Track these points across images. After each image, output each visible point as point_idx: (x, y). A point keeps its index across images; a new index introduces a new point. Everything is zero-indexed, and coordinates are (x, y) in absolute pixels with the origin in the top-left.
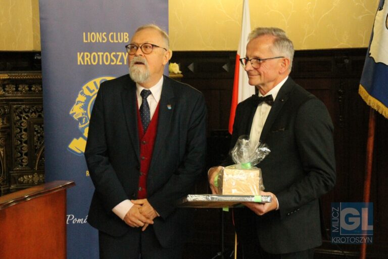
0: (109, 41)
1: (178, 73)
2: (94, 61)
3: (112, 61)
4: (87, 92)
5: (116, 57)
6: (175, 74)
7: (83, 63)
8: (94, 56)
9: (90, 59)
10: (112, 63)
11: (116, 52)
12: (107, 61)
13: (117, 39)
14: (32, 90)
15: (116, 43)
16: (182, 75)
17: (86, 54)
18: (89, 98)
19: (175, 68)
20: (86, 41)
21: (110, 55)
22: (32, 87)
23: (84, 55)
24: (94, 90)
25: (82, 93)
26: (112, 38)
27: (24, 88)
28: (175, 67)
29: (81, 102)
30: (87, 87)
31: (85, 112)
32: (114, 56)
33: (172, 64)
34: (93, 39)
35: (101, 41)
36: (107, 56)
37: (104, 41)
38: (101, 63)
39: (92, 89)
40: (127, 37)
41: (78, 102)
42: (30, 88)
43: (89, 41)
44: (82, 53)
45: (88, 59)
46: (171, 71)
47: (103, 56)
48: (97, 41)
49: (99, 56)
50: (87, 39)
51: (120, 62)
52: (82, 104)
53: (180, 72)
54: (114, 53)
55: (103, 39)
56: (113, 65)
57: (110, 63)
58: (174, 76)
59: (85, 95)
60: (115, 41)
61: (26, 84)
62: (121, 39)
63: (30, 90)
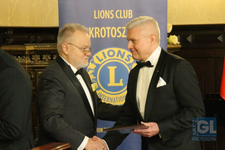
0: (116, 18)
1: (177, 44)
2: (103, 35)
3: (118, 34)
4: (96, 61)
5: (122, 30)
6: (174, 45)
7: (93, 37)
8: (103, 30)
9: (100, 33)
10: (118, 36)
11: (121, 27)
12: (114, 34)
13: (122, 16)
14: (53, 59)
15: (122, 19)
16: (180, 46)
17: (96, 28)
18: (98, 66)
19: (175, 40)
20: (97, 18)
21: (117, 29)
22: (54, 57)
23: (94, 29)
24: (102, 60)
25: (93, 62)
26: (119, 15)
27: (47, 57)
28: (174, 38)
29: (92, 69)
30: (97, 57)
31: (95, 78)
32: (120, 30)
33: (171, 37)
34: (102, 16)
35: (109, 17)
36: (114, 30)
37: (111, 18)
38: (108, 36)
39: (101, 59)
40: (131, 14)
41: (89, 69)
42: (52, 57)
43: (99, 18)
44: (93, 28)
45: (98, 33)
46: (171, 43)
47: (110, 30)
48: (106, 18)
49: (107, 30)
50: (97, 16)
51: (125, 35)
52: (93, 71)
53: (179, 43)
54: (120, 28)
55: (110, 16)
56: (118, 38)
57: (116, 36)
58: (173, 46)
59: (95, 63)
60: (121, 17)
61: (49, 54)
62: (126, 16)
63: (52, 59)
